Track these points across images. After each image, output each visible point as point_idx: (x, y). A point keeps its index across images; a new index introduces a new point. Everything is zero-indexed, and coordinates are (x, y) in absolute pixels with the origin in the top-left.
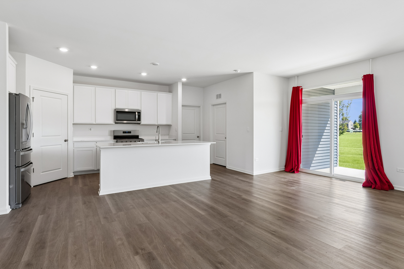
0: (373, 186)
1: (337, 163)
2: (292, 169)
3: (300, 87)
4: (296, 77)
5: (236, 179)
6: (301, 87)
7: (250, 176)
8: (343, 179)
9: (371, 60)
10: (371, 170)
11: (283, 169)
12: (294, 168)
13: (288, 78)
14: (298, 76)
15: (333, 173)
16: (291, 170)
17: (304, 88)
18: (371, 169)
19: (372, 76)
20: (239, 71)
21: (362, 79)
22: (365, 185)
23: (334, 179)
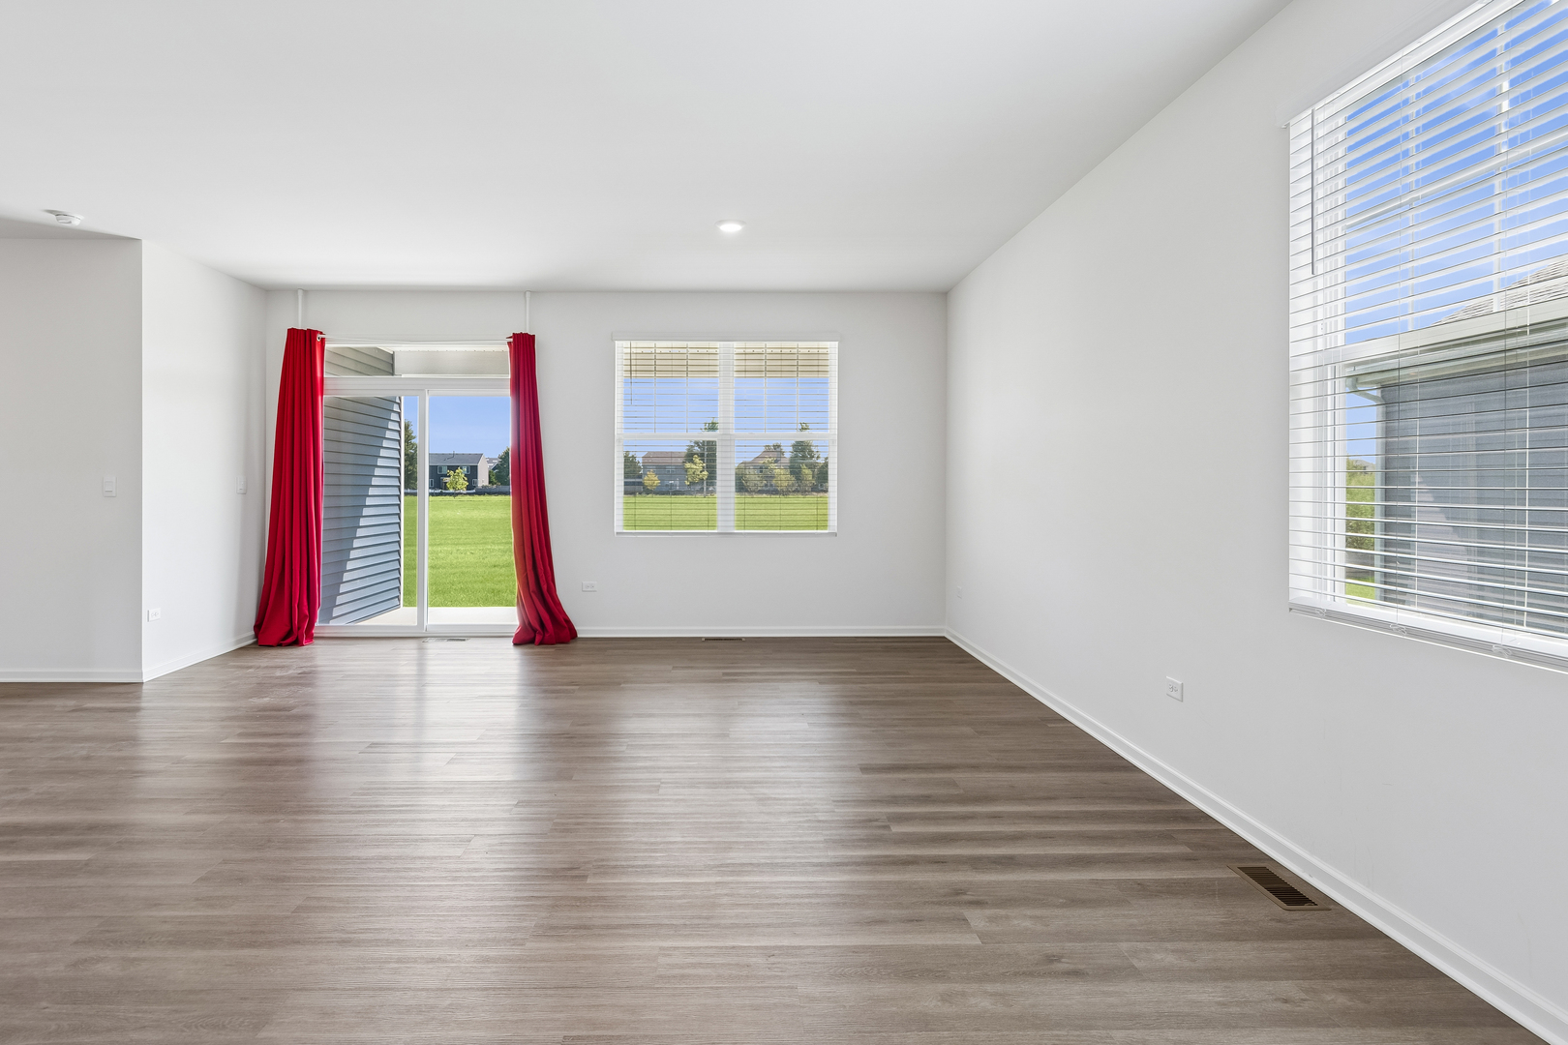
0: (538, 638)
1: (398, 597)
2: (290, 633)
3: (316, 332)
4: (300, 293)
5: (73, 711)
6: (321, 333)
7: (131, 689)
8: (456, 636)
9: (528, 294)
10: (532, 594)
11: (246, 639)
12: (299, 628)
13: (265, 293)
14: (308, 292)
15: (425, 624)
16: (284, 639)
17: (332, 341)
18: (533, 592)
19: (533, 337)
20: (77, 222)
21: (509, 343)
22: (520, 641)
23: (433, 640)
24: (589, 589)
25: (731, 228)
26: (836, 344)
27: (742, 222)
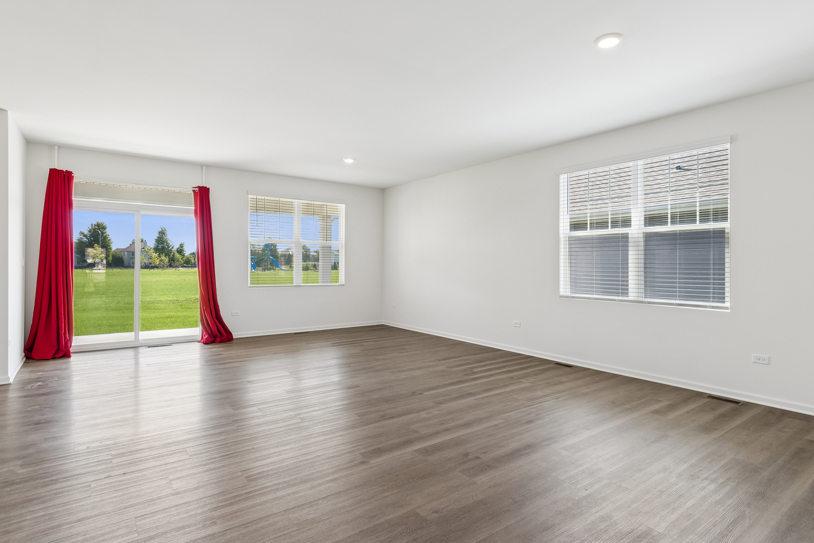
2: (58, 351)
4: (56, 148)
9: (204, 167)
10: (214, 318)
12: (66, 347)
14: (60, 147)
15: (139, 340)
16: (56, 354)
19: (208, 189)
21: (194, 191)
23: (144, 348)
24: (236, 314)
25: (349, 161)
26: (344, 205)
27: (354, 159)
